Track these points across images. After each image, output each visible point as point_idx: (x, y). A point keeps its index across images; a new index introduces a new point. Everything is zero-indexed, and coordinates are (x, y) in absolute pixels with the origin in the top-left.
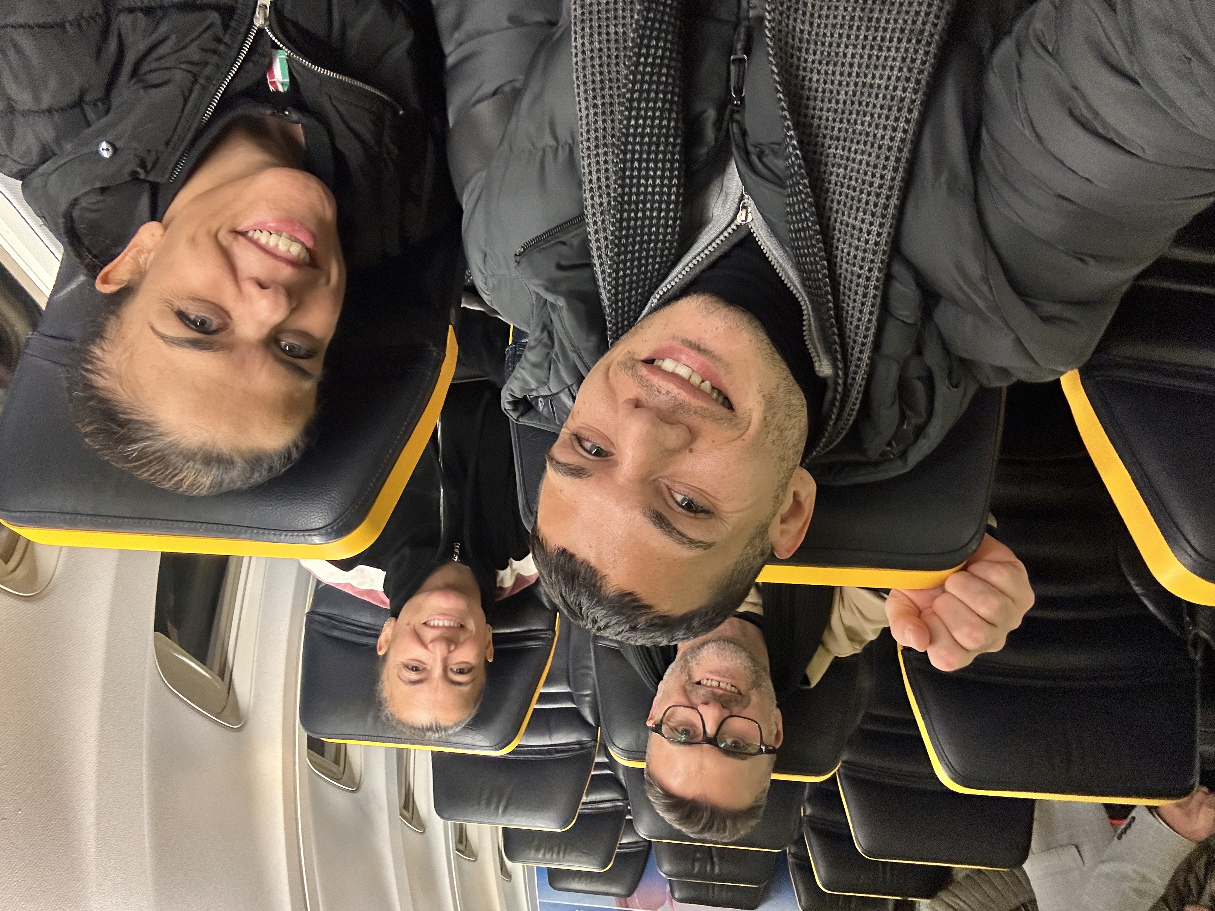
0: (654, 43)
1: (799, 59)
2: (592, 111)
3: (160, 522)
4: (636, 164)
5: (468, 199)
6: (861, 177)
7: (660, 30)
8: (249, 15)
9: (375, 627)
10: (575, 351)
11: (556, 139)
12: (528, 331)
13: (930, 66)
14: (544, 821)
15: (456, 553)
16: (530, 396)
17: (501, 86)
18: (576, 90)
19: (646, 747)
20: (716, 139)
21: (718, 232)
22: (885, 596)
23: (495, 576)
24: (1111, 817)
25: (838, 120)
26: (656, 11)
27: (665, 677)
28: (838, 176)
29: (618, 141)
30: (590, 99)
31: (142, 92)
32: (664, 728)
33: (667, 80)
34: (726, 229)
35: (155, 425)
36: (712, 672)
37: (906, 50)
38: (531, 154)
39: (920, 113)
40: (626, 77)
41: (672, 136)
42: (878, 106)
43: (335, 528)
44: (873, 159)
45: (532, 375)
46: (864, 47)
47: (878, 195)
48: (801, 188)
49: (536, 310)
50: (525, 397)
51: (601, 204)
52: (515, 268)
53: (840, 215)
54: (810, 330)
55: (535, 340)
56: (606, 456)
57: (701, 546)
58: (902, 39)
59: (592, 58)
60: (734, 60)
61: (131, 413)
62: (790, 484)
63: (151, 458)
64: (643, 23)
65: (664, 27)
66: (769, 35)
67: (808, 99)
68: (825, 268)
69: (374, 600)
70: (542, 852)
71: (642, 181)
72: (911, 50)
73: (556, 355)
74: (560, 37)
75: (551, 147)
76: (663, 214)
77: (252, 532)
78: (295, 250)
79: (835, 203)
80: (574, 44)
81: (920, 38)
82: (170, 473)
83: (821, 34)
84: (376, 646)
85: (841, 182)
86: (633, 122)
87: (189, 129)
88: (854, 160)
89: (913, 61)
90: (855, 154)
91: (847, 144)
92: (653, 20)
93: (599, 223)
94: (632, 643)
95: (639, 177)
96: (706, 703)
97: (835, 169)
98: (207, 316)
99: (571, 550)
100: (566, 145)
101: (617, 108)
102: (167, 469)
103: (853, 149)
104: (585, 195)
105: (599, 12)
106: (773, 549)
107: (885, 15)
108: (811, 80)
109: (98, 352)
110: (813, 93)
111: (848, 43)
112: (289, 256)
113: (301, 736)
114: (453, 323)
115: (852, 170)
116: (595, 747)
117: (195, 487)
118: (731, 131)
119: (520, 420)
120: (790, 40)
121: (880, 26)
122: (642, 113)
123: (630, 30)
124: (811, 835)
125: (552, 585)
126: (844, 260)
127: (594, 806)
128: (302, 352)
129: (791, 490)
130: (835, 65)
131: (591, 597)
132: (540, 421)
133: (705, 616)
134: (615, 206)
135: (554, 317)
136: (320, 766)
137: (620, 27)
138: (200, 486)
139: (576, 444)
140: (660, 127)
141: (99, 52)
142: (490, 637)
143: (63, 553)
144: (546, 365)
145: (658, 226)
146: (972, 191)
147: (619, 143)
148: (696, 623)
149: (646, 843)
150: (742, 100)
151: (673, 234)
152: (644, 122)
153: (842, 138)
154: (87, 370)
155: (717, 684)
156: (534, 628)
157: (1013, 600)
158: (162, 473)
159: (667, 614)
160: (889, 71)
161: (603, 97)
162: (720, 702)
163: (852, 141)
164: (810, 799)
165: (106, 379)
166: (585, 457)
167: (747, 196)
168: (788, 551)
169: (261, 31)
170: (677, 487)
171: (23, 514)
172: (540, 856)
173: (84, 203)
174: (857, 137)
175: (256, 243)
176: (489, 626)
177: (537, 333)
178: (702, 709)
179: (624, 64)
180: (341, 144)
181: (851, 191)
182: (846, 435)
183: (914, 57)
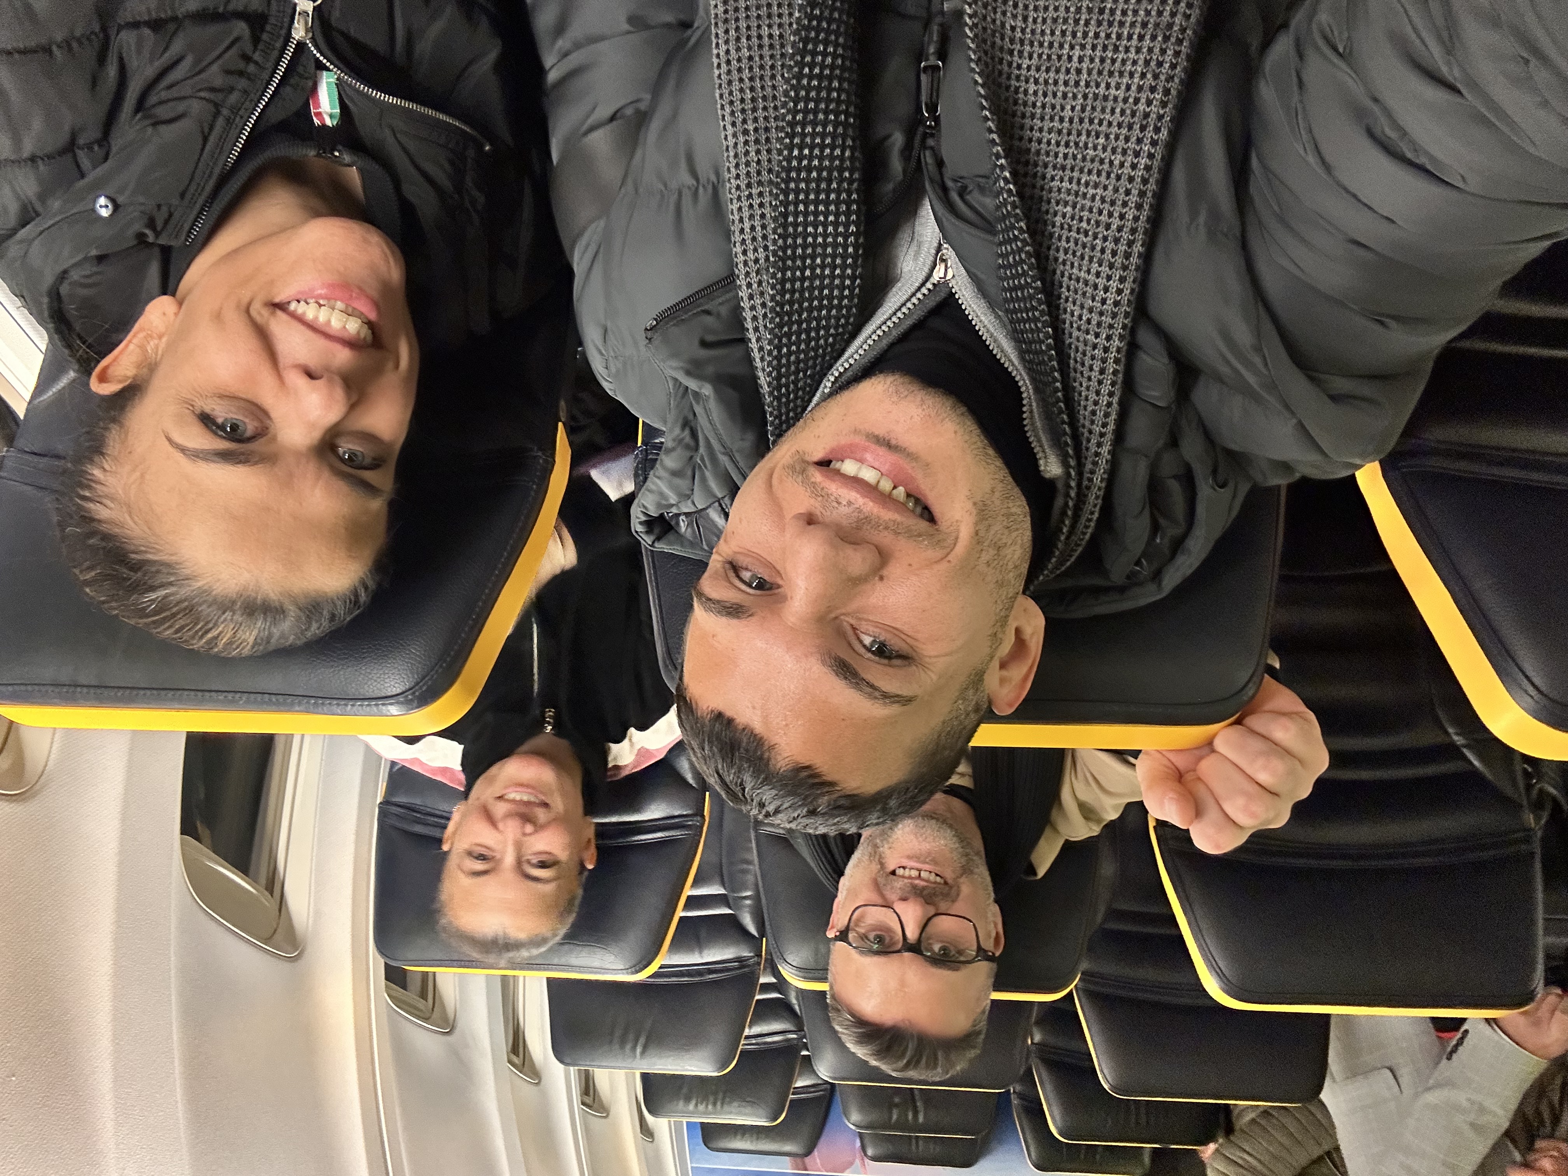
0: (821, 48)
1: (1010, 64)
2: (741, 139)
3: (186, 693)
4: (801, 207)
5: (581, 259)
6: (1094, 217)
7: (828, 32)
8: (286, 25)
10: (726, 454)
11: (695, 175)
12: (664, 429)
13: (1182, 71)
14: (694, 1062)
15: (549, 723)
16: (668, 513)
17: (621, 109)
18: (719, 112)
19: (828, 964)
20: (905, 172)
21: (910, 294)
22: (1132, 760)
25: (1062, 143)
27: (848, 870)
28: (1064, 216)
29: (777, 177)
30: (738, 124)
31: (150, 130)
32: (851, 936)
33: (839, 96)
34: (919, 289)
35: (178, 567)
36: (909, 857)
37: (1150, 50)
38: (663, 196)
39: (1170, 132)
40: (786, 94)
41: (847, 169)
42: (1115, 124)
43: (417, 694)
44: (1109, 192)
45: (672, 487)
46: (1094, 48)
47: (1117, 241)
48: (1016, 233)
49: (675, 400)
50: (662, 515)
51: (756, 261)
52: (646, 346)
53: (1068, 267)
54: (1032, 418)
55: (674, 440)
56: (770, 589)
57: (898, 702)
58: (1144, 36)
59: (740, 70)
60: (925, 67)
61: (146, 552)
62: (1011, 619)
63: (175, 610)
64: (806, 22)
65: (834, 27)
66: (971, 35)
67: (1023, 116)
68: (1050, 337)
69: (452, 782)
70: (693, 1102)
71: (810, 229)
72: (1157, 50)
73: (702, 460)
74: (698, 42)
75: (689, 188)
76: (838, 271)
77: (308, 703)
78: (353, 326)
79: (1061, 251)
80: (715, 52)
81: (1168, 34)
82: (201, 629)
83: (1038, 31)
85: (1068, 225)
86: (796, 152)
87: (210, 176)
88: (1085, 195)
89: (1160, 64)
90: (1086, 188)
91: (1076, 174)
92: (819, 19)
93: (755, 286)
94: (811, 831)
95: (806, 225)
96: (904, 899)
97: (1060, 207)
98: (241, 418)
99: (729, 713)
100: (708, 183)
101: (773, 134)
102: (196, 624)
103: (1083, 181)
104: (735, 249)
105: (747, 8)
106: (990, 702)
108: (1026, 92)
109: (97, 472)
110: (1030, 109)
111: (1073, 42)
112: (345, 335)
113: (376, 964)
114: (563, 419)
115: (1082, 209)
116: (759, 964)
117: (234, 646)
118: (923, 161)
119: (656, 545)
120: (998, 41)
121: (1114, 20)
122: (808, 140)
123: (789, 32)
124: (1043, 1070)
125: (705, 760)
126: (1075, 325)
127: (760, 1040)
128: (368, 461)
129: (1012, 625)
130: (1058, 71)
131: (756, 774)
132: (682, 545)
133: (905, 794)
134: (775, 262)
135: (698, 409)
136: (404, 1002)
137: (775, 27)
138: (241, 643)
139: (731, 574)
140: (832, 158)
141: (94, 82)
143: (58, 736)
144: (689, 473)
145: (831, 289)
146: (1238, 234)
147: (779, 180)
148: (893, 803)
149: (828, 1086)
150: (937, 119)
151: (851, 297)
152: (811, 152)
153: (1069, 167)
154: (84, 498)
155: (917, 873)
156: (677, 813)
157: (1302, 762)
158: (190, 629)
159: (855, 792)
160: (1128, 78)
161: (755, 120)
162: (922, 897)
163: (1081, 171)
164: (1040, 1023)
165: (111, 509)
166: (743, 591)
167: (945, 246)
168: (1010, 705)
169: (301, 45)
170: (864, 626)
172: (691, 1107)
173: (75, 275)
174: (1088, 165)
175: (300, 319)
177: (677, 431)
178: (899, 907)
179: (783, 76)
180: (409, 191)
181: (1081, 236)
182: (1082, 552)
183: (1160, 59)
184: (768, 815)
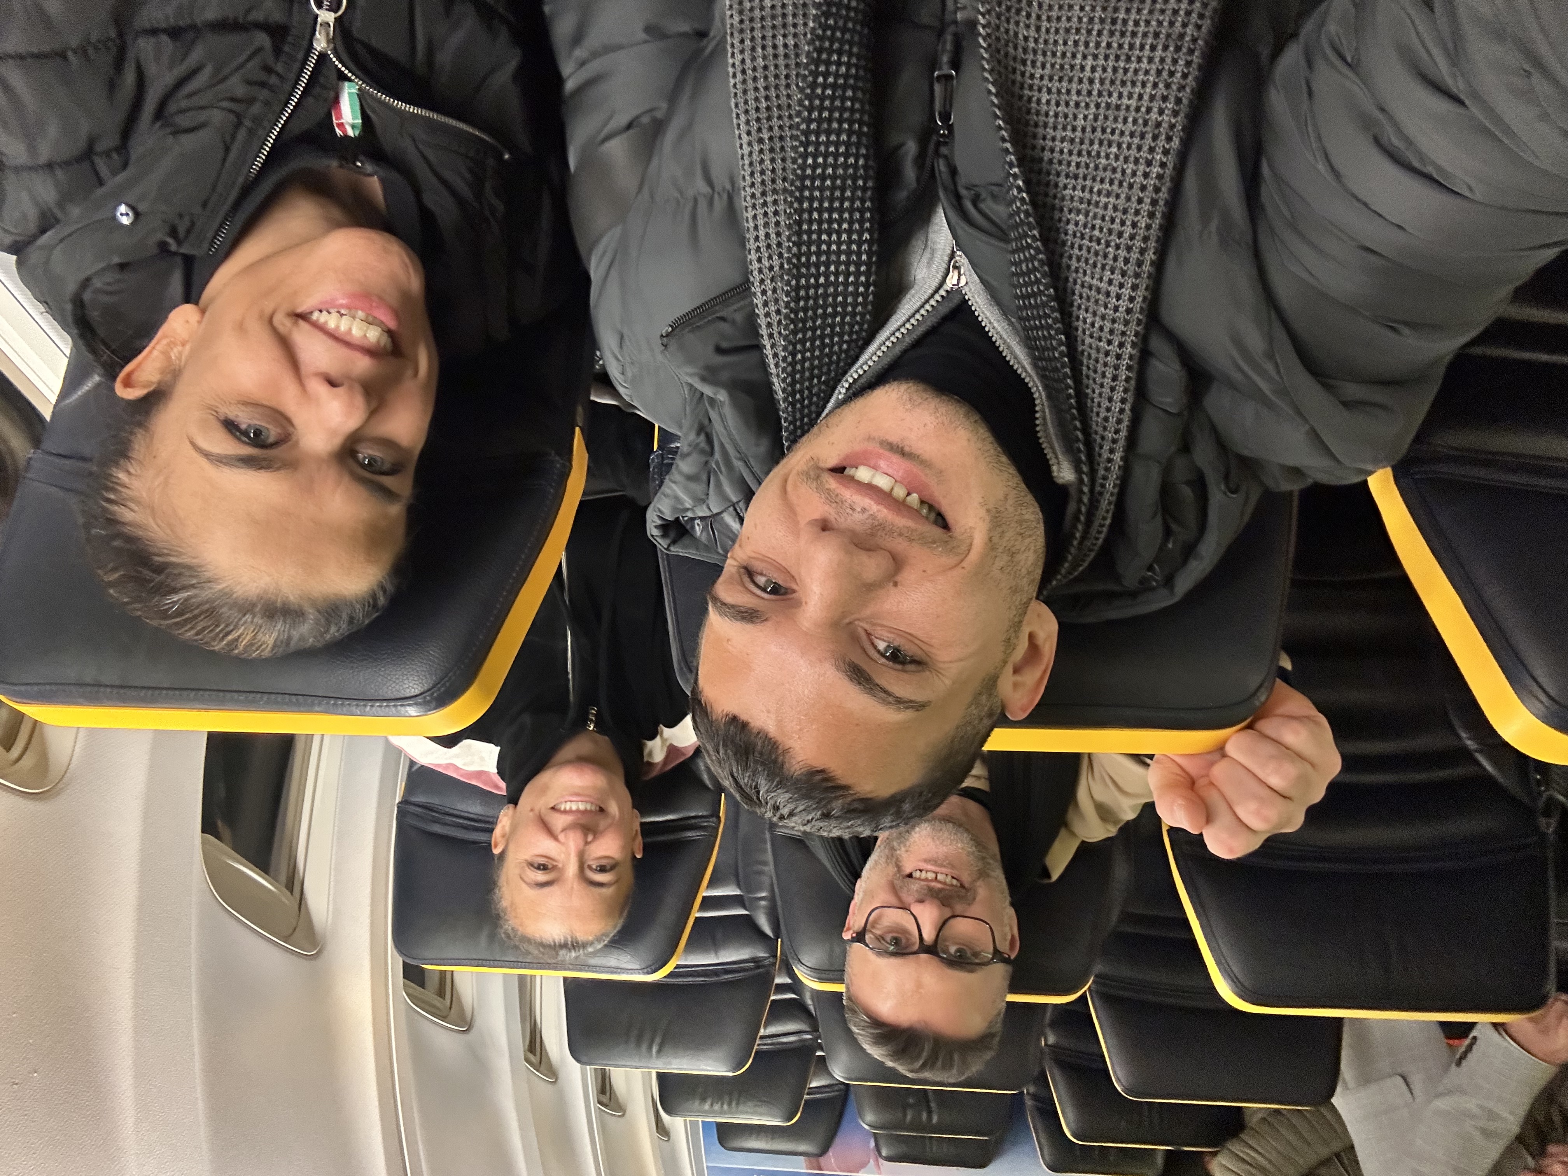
0: (835, 57)
1: (1023, 74)
2: (756, 148)
3: (208, 693)
4: (815, 215)
5: (598, 266)
6: (1107, 225)
7: (842, 42)
8: (308, 36)
9: (487, 819)
10: (741, 459)
11: (710, 183)
12: (679, 434)
13: (1193, 80)
14: (710, 1062)
15: (591, 720)
16: (683, 517)
17: (637, 117)
18: (735, 121)
19: (844, 963)
20: (918, 180)
21: (923, 301)
22: (1148, 761)
23: (641, 748)
24: (1449, 1036)
25: (1075, 152)
26: (837, 16)
27: (865, 872)
28: (1077, 224)
29: (791, 185)
30: (754, 133)
31: (170, 139)
32: (868, 937)
33: (853, 105)
34: (932, 296)
35: (200, 569)
36: (926, 861)
37: (1162, 60)
38: (678, 202)
39: (1181, 142)
40: (800, 103)
41: (861, 177)
42: (1127, 133)
43: (435, 695)
44: (1122, 202)
45: (687, 490)
46: (1106, 58)
47: (1129, 249)
48: (1029, 241)
49: (690, 405)
50: (677, 519)
51: (771, 268)
52: (662, 352)
53: (1080, 275)
54: (1045, 424)
55: (690, 445)
56: (785, 593)
57: (912, 707)
58: (1156, 46)
59: (755, 79)
60: (938, 77)
61: (168, 555)
62: (1024, 623)
63: (196, 612)
64: (820, 32)
65: (848, 36)
66: (984, 45)
67: (1036, 125)
68: (1063, 345)
69: (485, 785)
70: (709, 1102)
71: (824, 237)
72: (1169, 60)
73: (717, 463)
74: (712, 53)
75: (704, 196)
76: (851, 279)
77: (328, 703)
78: (373, 335)
79: (1074, 259)
80: (730, 61)
81: (1179, 44)
82: (222, 630)
83: (1052, 41)
84: (490, 844)
85: (1081, 232)
86: (810, 161)
87: (232, 185)
89: (1172, 74)
90: (1099, 196)
91: (1088, 183)
92: (834, 29)
93: (770, 293)
94: (825, 834)
95: (820, 232)
96: (921, 901)
97: (1072, 215)
98: (263, 424)
99: (744, 717)
100: (723, 191)
101: (788, 143)
102: (217, 626)
103: (1095, 190)
104: (749, 257)
105: (762, 18)
106: (1003, 708)
107: (1133, 16)
108: (1039, 101)
109: (122, 476)
110: (1042, 118)
111: (1086, 52)
112: (365, 344)
113: (395, 962)
114: (580, 425)
115: (1095, 217)
116: (774, 964)
117: (254, 648)
118: (936, 169)
119: (672, 548)
120: (1011, 50)
121: (1127, 30)
122: (822, 148)
123: (803, 42)
124: (1056, 1072)
125: (720, 763)
126: (1087, 333)
127: (775, 1040)
128: (387, 466)
129: (1026, 630)
130: (1070, 81)
131: (771, 777)
132: (697, 549)
133: (919, 797)
134: (790, 269)
135: (713, 415)
136: (420, 999)
137: (790, 38)
138: (261, 645)
139: (746, 579)
140: (846, 166)
141: (112, 86)
142: (637, 827)
143: (81, 735)
144: (704, 477)
145: (845, 296)
146: (1250, 242)
147: (793, 188)
148: (906, 806)
149: (843, 1087)
150: (950, 128)
151: (864, 304)
152: (825, 160)
154: (110, 501)
155: (933, 876)
156: (693, 814)
157: (1313, 765)
158: (211, 631)
159: (869, 796)
160: (1140, 88)
161: (771, 129)
162: (939, 899)
163: (1094, 179)
164: (1053, 1025)
165: (134, 511)
166: (759, 596)
167: (958, 253)
168: (1024, 711)
169: (323, 56)
170: (879, 631)
171: (29, 688)
172: (707, 1107)
173: (97, 283)
174: (1101, 174)
175: (322, 329)
176: (636, 811)
177: (692, 436)
178: (916, 909)
179: (797, 86)
180: (429, 199)
181: (1094, 244)
182: (1095, 558)
183: (1172, 69)
184: (782, 818)
